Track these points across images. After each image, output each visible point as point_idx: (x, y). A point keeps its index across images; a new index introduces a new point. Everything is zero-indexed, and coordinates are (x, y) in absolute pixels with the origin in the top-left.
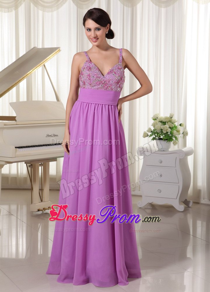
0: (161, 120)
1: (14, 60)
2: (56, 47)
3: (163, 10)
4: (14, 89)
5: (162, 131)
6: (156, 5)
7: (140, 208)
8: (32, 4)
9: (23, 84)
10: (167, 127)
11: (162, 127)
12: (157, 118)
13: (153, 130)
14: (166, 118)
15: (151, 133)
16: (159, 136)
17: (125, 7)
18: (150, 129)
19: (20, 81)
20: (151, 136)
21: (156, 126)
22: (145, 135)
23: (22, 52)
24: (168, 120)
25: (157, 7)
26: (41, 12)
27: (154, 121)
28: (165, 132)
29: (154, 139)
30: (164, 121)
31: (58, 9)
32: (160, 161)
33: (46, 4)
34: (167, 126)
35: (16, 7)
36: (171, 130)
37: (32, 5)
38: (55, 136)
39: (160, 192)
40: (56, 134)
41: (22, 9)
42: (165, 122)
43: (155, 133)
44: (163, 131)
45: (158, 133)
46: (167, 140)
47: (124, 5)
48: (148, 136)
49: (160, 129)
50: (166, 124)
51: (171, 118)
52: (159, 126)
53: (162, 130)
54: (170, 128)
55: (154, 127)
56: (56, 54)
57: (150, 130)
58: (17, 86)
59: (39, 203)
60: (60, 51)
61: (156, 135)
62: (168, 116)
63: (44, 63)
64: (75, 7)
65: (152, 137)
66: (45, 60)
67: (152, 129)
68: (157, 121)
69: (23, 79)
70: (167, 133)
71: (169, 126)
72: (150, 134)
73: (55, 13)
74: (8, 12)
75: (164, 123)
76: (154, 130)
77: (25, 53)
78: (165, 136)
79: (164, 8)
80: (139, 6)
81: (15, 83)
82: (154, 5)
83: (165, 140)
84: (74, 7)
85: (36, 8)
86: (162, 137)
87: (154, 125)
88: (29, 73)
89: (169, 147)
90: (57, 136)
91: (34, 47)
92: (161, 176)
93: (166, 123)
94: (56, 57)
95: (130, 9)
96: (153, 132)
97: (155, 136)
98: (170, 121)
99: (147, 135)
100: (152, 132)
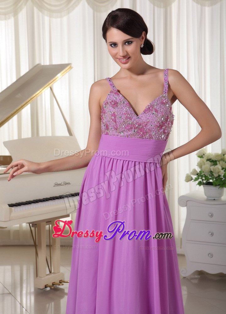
0: (209, 158)
1: (14, 80)
2: (67, 62)
3: (207, 9)
4: (15, 118)
5: (211, 174)
6: (197, 3)
7: (184, 278)
8: (35, 8)
9: (26, 111)
10: (218, 169)
11: (212, 168)
12: (204, 155)
13: (198, 172)
14: (217, 155)
15: (196, 176)
16: (208, 180)
17: (156, 8)
18: (195, 170)
19: (22, 107)
20: (196, 179)
21: (203, 167)
22: (189, 179)
23: (24, 70)
24: (220, 158)
25: (199, 6)
26: (47, 19)
27: (199, 159)
28: (216, 175)
29: (200, 184)
30: (214, 159)
31: (69, 13)
32: (210, 215)
33: (53, 8)
34: (219, 167)
35: (16, 13)
36: (224, 172)
37: (36, 10)
38: (66, 184)
39: (212, 256)
40: (67, 182)
41: (23, 15)
42: (216, 161)
43: (202, 176)
44: (214, 174)
45: (205, 177)
46: (219, 185)
47: (154, 5)
48: (193, 180)
49: (209, 171)
50: (216, 164)
51: (224, 155)
52: (208, 166)
53: (211, 172)
54: (223, 169)
55: (201, 167)
56: (66, 72)
57: (194, 172)
58: (19, 113)
59: (47, 275)
60: (71, 68)
61: (204, 178)
62: (220, 152)
63: (50, 85)
64: (91, 11)
65: (197, 182)
66: (52, 81)
67: (198, 170)
68: (204, 159)
69: (26, 104)
70: (219, 176)
71: (222, 167)
72: (194, 177)
73: (65, 19)
74: (6, 19)
75: (214, 162)
76: (200, 172)
77: (27, 70)
78: (216, 180)
79: (208, 6)
80: (174, 7)
81: (15, 110)
82: (195, 4)
83: (216, 185)
84: (89, 10)
85: (41, 14)
86: (211, 181)
87: (200, 165)
88: (34, 95)
89: (221, 194)
90: (69, 184)
91: (38, 64)
92: (212, 234)
93: (218, 162)
94: (67, 75)
95: (162, 10)
96: (199, 175)
97: (201, 180)
98: (223, 160)
99: (190, 179)
100: (197, 174)
